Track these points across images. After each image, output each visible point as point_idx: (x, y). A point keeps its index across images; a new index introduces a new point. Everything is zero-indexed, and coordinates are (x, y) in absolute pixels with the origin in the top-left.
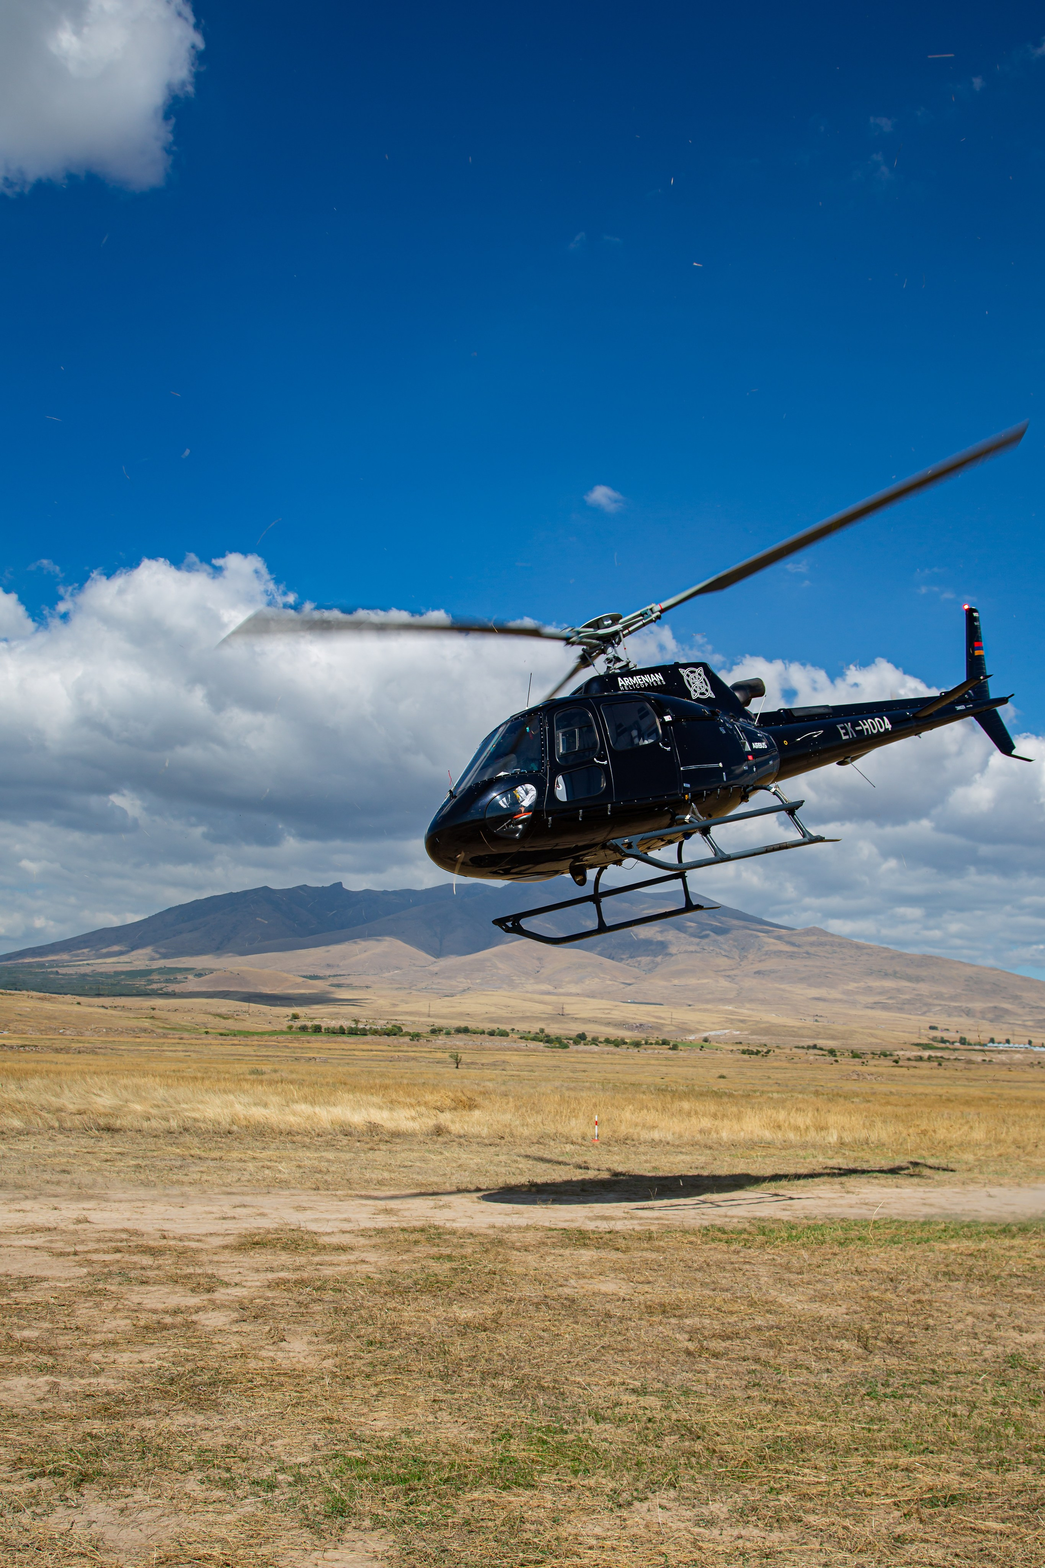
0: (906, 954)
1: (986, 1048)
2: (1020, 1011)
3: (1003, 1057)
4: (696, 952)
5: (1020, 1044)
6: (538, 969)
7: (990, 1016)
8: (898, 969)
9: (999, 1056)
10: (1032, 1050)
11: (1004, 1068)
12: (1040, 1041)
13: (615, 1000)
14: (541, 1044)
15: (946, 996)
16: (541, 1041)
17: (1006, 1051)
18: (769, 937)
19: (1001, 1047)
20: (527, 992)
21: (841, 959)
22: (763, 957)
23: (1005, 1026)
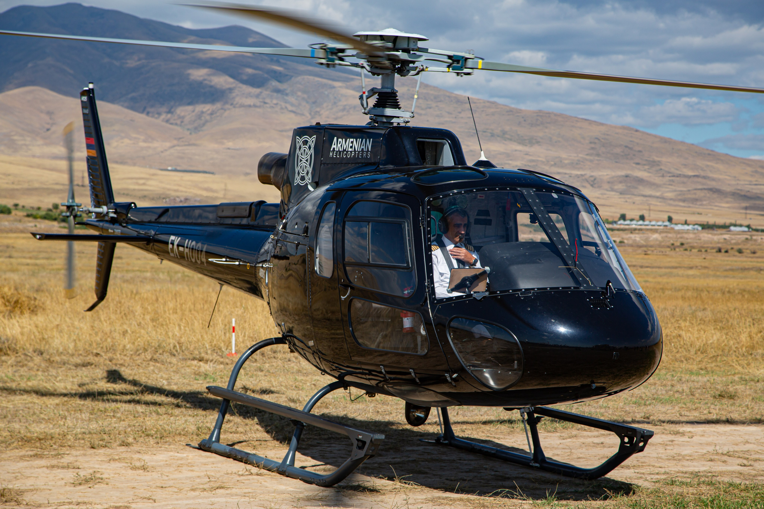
0: (520, 111)
1: (615, 226)
2: (657, 180)
3: (637, 237)
4: (255, 106)
5: (657, 221)
6: (48, 126)
7: (620, 187)
8: (507, 128)
9: (633, 236)
10: (673, 229)
11: (639, 251)
12: (683, 218)
13: (151, 167)
14: (55, 223)
15: (566, 162)
16: (55, 219)
17: (640, 230)
18: (347, 88)
19: (634, 225)
20: (34, 156)
21: (437, 116)
22: (340, 114)
23: (638, 199)
